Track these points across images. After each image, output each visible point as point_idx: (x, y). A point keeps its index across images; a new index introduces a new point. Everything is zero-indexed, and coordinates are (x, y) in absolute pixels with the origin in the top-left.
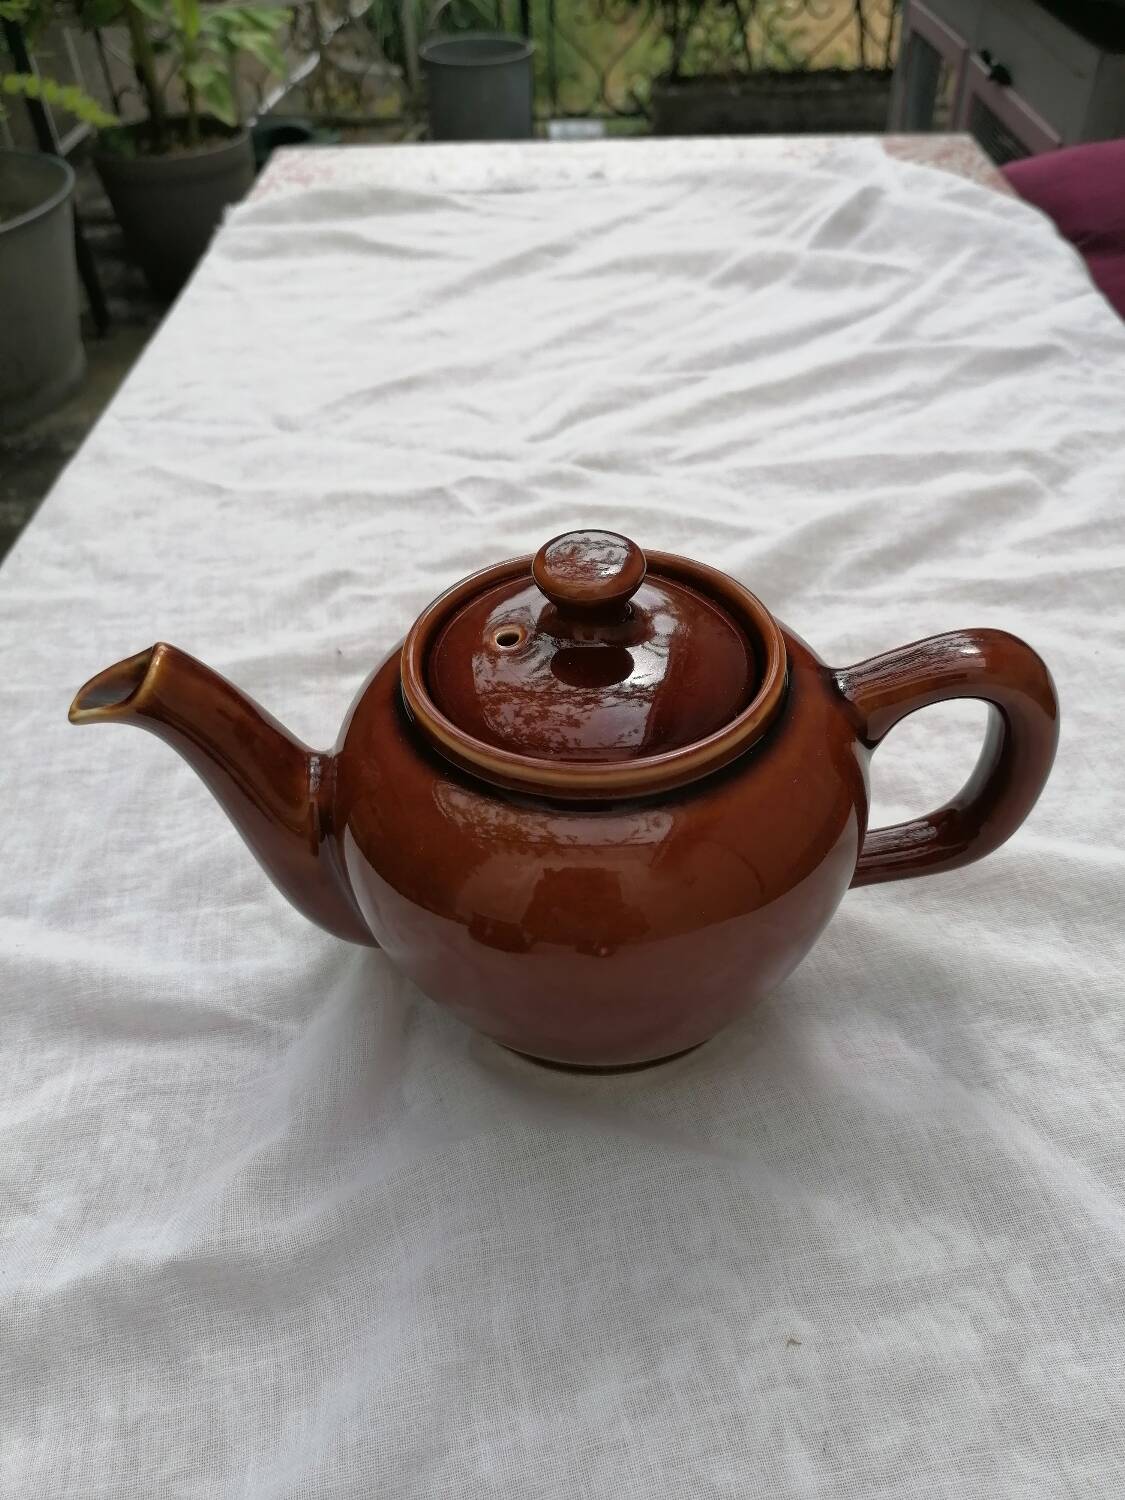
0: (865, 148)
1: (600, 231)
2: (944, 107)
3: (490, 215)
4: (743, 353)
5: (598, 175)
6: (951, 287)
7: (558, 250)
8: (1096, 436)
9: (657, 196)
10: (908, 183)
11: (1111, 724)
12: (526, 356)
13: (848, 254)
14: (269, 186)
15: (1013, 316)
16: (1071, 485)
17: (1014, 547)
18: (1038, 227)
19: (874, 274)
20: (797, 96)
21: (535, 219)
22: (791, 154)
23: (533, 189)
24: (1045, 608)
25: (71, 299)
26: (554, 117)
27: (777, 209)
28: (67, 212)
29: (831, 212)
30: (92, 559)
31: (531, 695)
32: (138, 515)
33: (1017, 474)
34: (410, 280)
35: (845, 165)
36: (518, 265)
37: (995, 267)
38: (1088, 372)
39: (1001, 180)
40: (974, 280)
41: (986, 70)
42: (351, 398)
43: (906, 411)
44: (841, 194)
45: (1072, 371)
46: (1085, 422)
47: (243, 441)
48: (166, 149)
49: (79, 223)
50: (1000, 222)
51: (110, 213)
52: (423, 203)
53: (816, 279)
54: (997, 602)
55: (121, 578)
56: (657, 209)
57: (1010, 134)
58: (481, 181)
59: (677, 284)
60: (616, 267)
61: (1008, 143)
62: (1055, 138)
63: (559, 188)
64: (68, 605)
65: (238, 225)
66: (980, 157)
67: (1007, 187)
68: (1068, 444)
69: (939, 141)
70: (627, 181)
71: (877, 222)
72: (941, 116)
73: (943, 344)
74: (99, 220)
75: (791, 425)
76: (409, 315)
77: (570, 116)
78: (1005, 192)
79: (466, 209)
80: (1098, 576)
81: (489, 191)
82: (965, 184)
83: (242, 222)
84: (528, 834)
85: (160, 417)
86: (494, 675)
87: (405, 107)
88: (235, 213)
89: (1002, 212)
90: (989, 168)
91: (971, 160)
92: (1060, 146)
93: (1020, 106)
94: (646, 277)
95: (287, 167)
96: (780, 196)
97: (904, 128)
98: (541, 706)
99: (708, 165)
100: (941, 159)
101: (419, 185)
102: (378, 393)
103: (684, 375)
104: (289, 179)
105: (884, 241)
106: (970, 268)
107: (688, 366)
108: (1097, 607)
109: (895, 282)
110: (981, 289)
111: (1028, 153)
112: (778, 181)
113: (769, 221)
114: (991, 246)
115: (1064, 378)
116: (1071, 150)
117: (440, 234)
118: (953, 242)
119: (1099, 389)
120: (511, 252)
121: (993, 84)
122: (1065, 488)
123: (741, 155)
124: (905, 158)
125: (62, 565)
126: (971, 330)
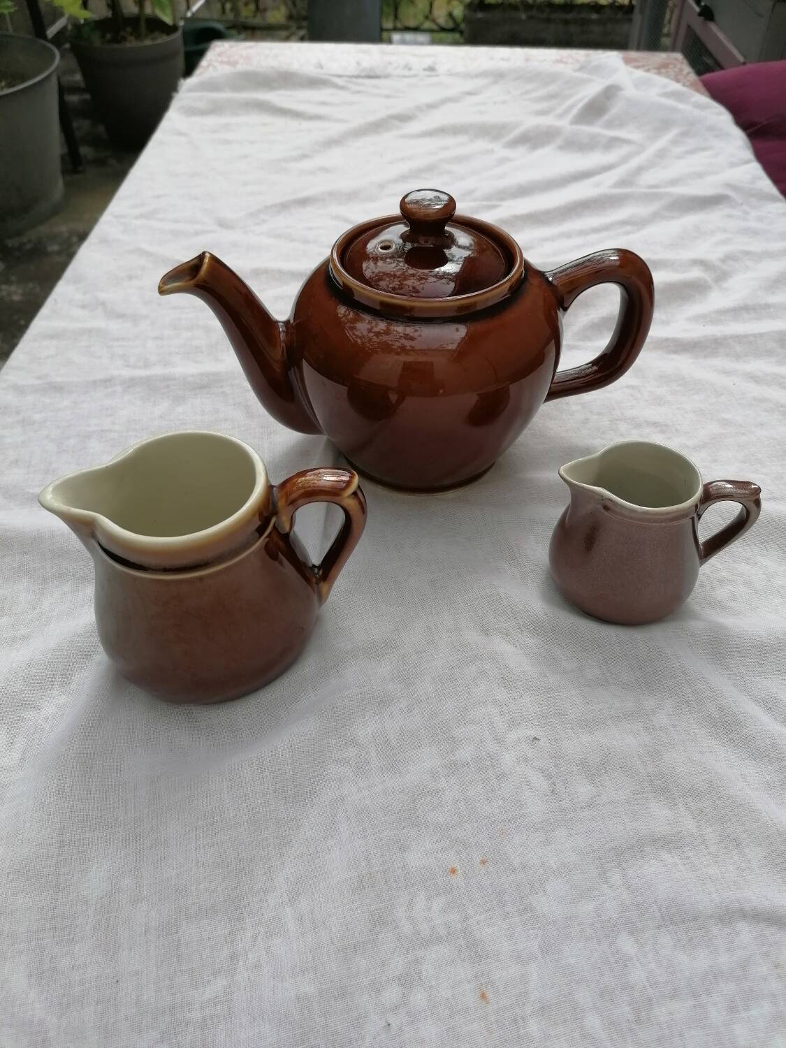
0: (611, 58)
1: (432, 106)
2: (668, 35)
3: (359, 92)
4: (524, 191)
5: (431, 69)
6: (662, 154)
7: (404, 118)
8: (747, 253)
9: (470, 85)
10: (638, 84)
11: (741, 425)
12: (382, 186)
13: (596, 129)
14: (208, 66)
15: (700, 175)
16: (730, 283)
17: (689, 319)
18: (721, 117)
19: (612, 143)
20: (566, 22)
21: (388, 97)
22: (560, 61)
23: (387, 76)
24: (705, 357)
25: (55, 145)
26: (395, 29)
27: (551, 97)
28: (54, 82)
29: (586, 100)
30: (103, 304)
31: (395, 276)
32: (130, 278)
33: (695, 273)
34: (304, 134)
35: (597, 70)
36: (377, 127)
37: (691, 143)
38: (746, 213)
39: (700, 85)
40: (678, 150)
41: (698, 9)
42: (267, 209)
43: (628, 233)
44: (592, 89)
45: (735, 212)
46: (741, 244)
47: (197, 234)
48: (124, 39)
49: (62, 90)
50: (697, 112)
51: (82, 85)
52: (313, 83)
53: (574, 145)
54: (675, 352)
55: (121, 316)
56: (470, 94)
57: (710, 55)
58: (352, 70)
59: (481, 144)
60: (442, 131)
61: (709, 61)
62: (741, 59)
63: (404, 76)
64: (89, 331)
65: (188, 91)
66: (687, 69)
67: (703, 89)
68: (728, 258)
69: (661, 57)
70: (451, 74)
71: (616, 109)
72: (666, 41)
73: (655, 190)
74: (74, 89)
75: (552, 239)
76: (304, 156)
77: (408, 29)
78: (702, 93)
79: (342, 88)
80: (739, 338)
81: (357, 77)
82: (676, 86)
83: (191, 90)
84: (392, 345)
85: (141, 216)
86: (376, 268)
87: (290, 17)
88: (186, 84)
89: (698, 106)
90: (693, 77)
91: (681, 70)
92: (744, 64)
93: (719, 36)
94: (462, 139)
95: (220, 54)
96: (553, 88)
97: (638, 48)
98: (400, 281)
99: (504, 65)
100: (661, 69)
101: (310, 70)
102: (284, 207)
103: (484, 203)
104: (222, 62)
105: (619, 123)
106: (675, 142)
107: (488, 198)
108: (738, 357)
109: (625, 150)
110: (679, 157)
111: (722, 68)
112: (552, 78)
113: (544, 105)
114: (690, 129)
115: (730, 216)
116: (749, 66)
117: (324, 103)
118: (665, 125)
119: (753, 224)
120: (372, 118)
121: (701, 19)
122: (725, 285)
123: (527, 60)
124: (637, 67)
125: (83, 307)
126: (674, 182)
